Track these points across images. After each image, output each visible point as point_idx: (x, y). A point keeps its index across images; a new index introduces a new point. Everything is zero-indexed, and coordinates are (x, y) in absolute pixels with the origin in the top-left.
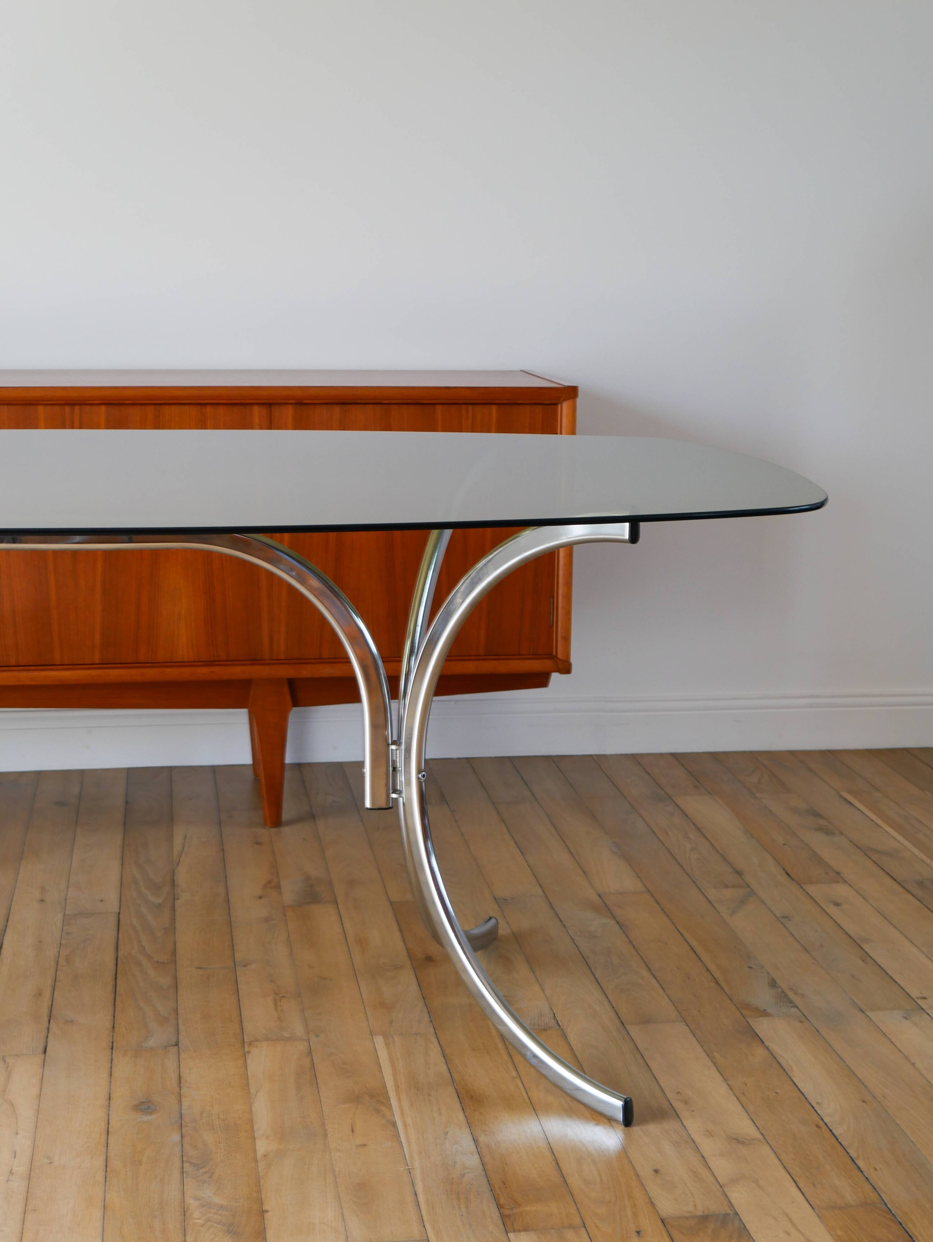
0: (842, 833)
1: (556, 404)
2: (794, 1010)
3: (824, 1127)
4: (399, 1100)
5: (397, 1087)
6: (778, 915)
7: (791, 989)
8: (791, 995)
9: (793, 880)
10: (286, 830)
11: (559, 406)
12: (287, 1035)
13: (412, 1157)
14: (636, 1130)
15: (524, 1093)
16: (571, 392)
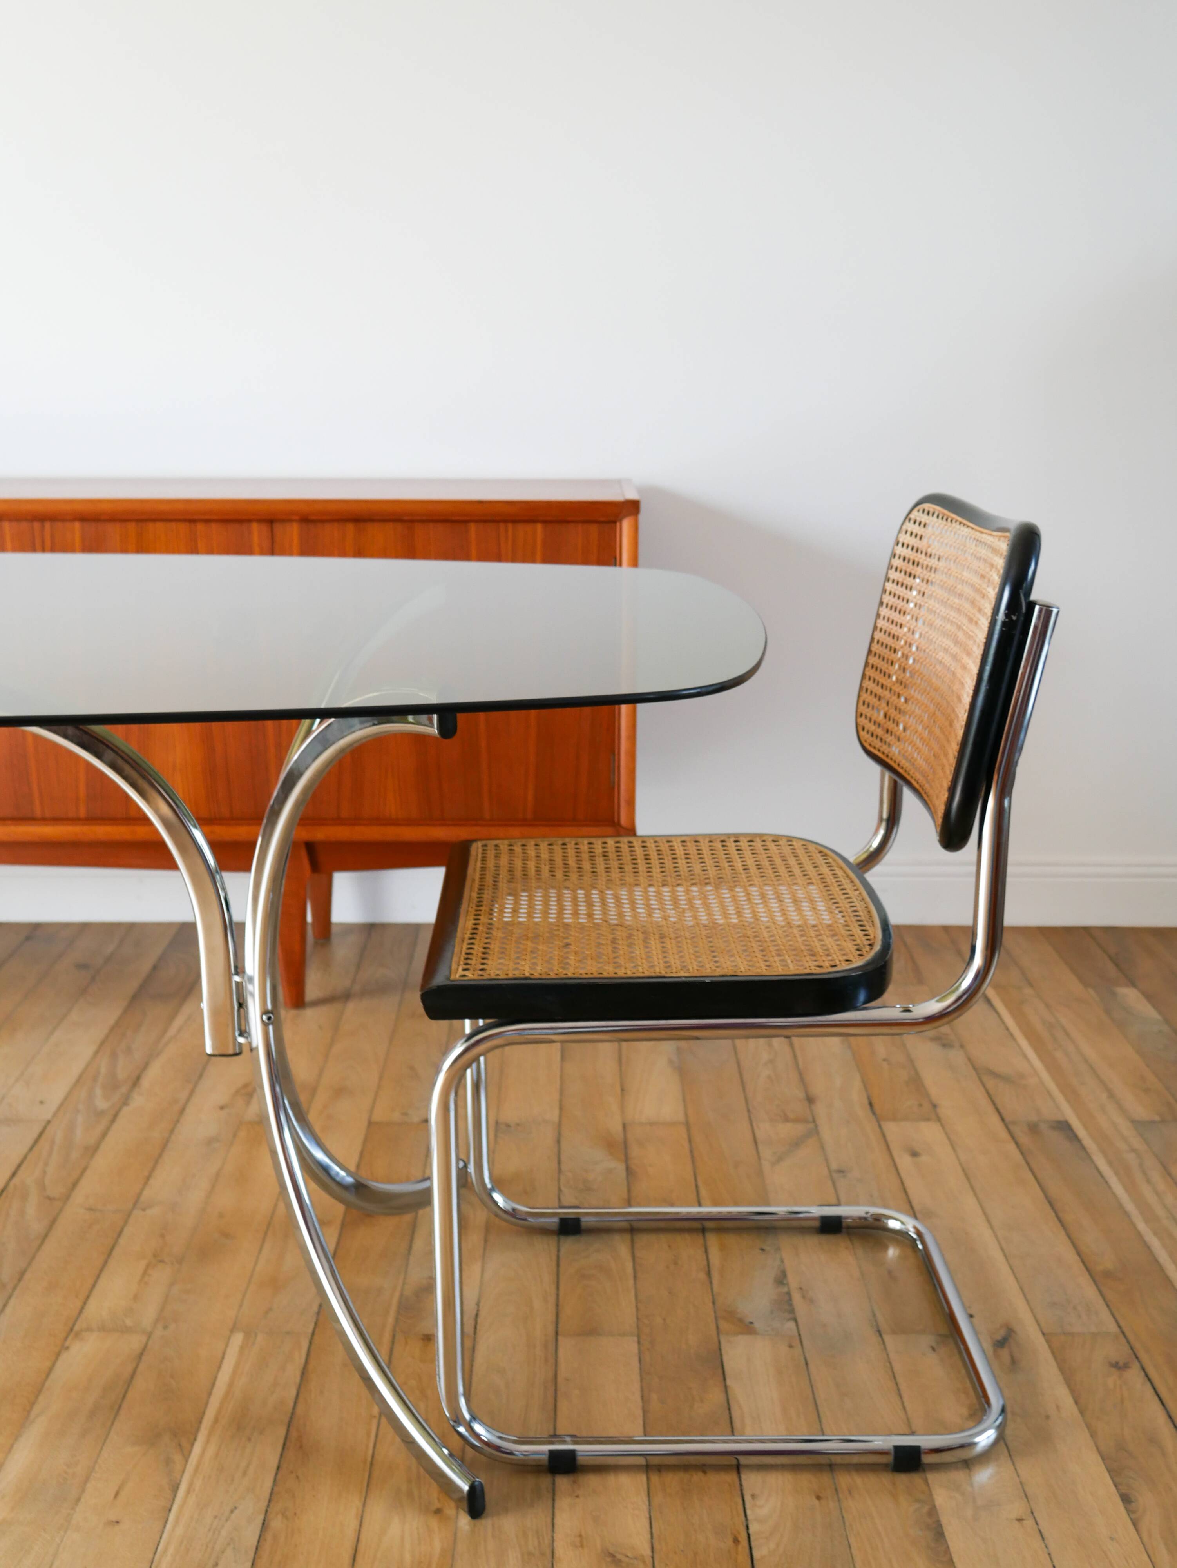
0: (962, 1046)
1: (615, 522)
2: (792, 1324)
3: (744, 1542)
4: (207, 1442)
5: (216, 1420)
6: (834, 1166)
7: (801, 1289)
8: (796, 1297)
9: (874, 1113)
10: (309, 1013)
11: (618, 524)
12: (129, 1322)
13: (166, 1550)
14: (486, 1523)
15: (371, 1445)
16: (632, 507)
